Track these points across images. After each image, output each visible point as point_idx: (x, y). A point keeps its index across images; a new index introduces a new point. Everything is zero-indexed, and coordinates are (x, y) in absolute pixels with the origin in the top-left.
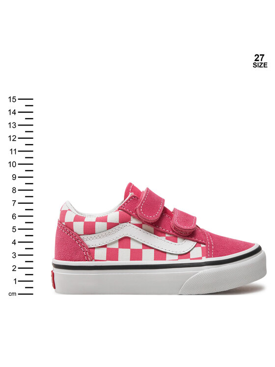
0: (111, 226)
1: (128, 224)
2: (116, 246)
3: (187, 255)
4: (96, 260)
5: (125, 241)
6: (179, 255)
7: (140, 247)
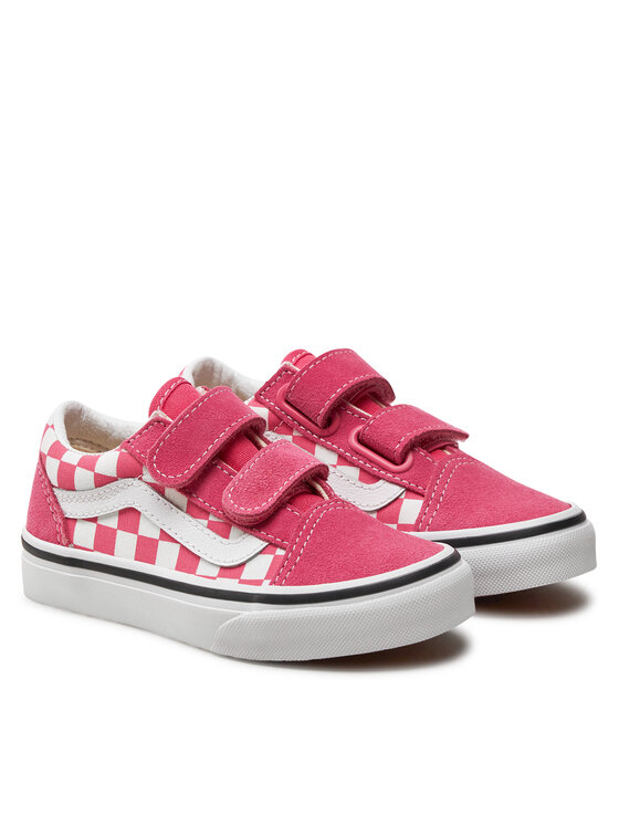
0: (101, 481)
1: (135, 482)
2: (113, 523)
3: (236, 571)
4: (76, 547)
5: (130, 516)
6: (222, 568)
7: (156, 535)
